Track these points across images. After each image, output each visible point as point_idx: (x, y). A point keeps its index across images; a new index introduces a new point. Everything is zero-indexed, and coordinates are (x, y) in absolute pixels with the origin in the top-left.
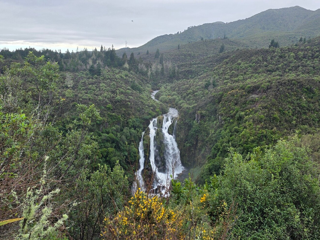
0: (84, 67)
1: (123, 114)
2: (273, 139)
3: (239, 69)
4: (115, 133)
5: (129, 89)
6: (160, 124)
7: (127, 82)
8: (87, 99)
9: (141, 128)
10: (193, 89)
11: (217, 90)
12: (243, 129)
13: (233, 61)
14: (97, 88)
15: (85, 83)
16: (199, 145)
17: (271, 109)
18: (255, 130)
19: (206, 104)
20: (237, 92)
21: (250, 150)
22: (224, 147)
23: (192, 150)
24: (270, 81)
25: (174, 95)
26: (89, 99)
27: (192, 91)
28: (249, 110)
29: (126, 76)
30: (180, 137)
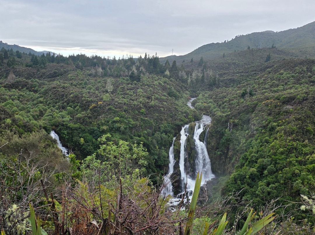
0: (127, 74)
1: (156, 119)
2: (304, 152)
3: (281, 79)
4: (147, 137)
5: (164, 96)
6: (191, 131)
7: (164, 89)
8: (122, 104)
9: (172, 133)
10: (229, 97)
11: (252, 100)
12: (274, 140)
13: (276, 71)
14: (134, 94)
15: (124, 88)
16: (230, 153)
17: (305, 121)
18: (286, 142)
19: (239, 113)
20: (272, 102)
21: (278, 161)
22: (252, 157)
23: (222, 159)
24: (307, 93)
25: (210, 102)
26: (125, 104)
27: (228, 99)
28: (282, 121)
29: (165, 82)
30: (211, 144)
